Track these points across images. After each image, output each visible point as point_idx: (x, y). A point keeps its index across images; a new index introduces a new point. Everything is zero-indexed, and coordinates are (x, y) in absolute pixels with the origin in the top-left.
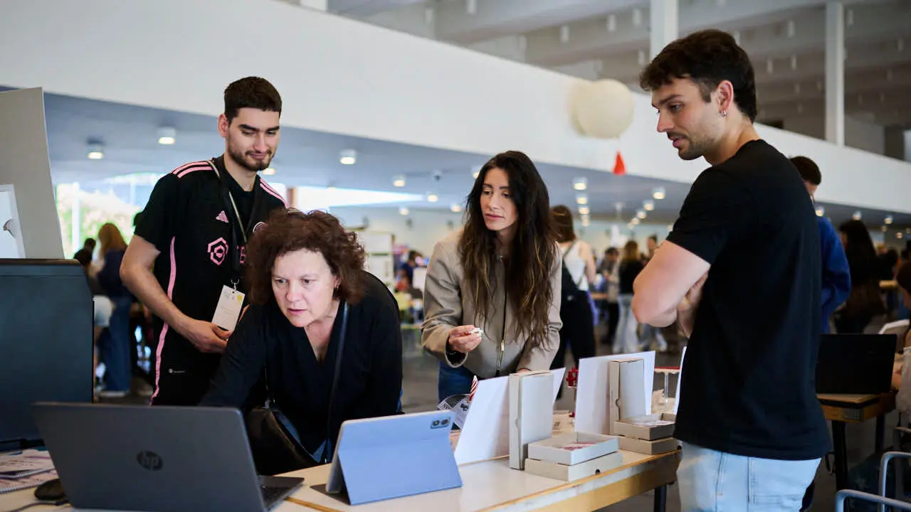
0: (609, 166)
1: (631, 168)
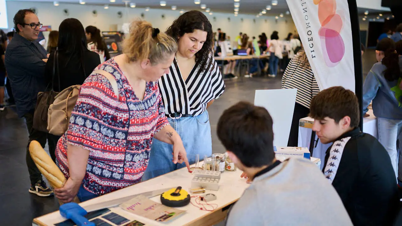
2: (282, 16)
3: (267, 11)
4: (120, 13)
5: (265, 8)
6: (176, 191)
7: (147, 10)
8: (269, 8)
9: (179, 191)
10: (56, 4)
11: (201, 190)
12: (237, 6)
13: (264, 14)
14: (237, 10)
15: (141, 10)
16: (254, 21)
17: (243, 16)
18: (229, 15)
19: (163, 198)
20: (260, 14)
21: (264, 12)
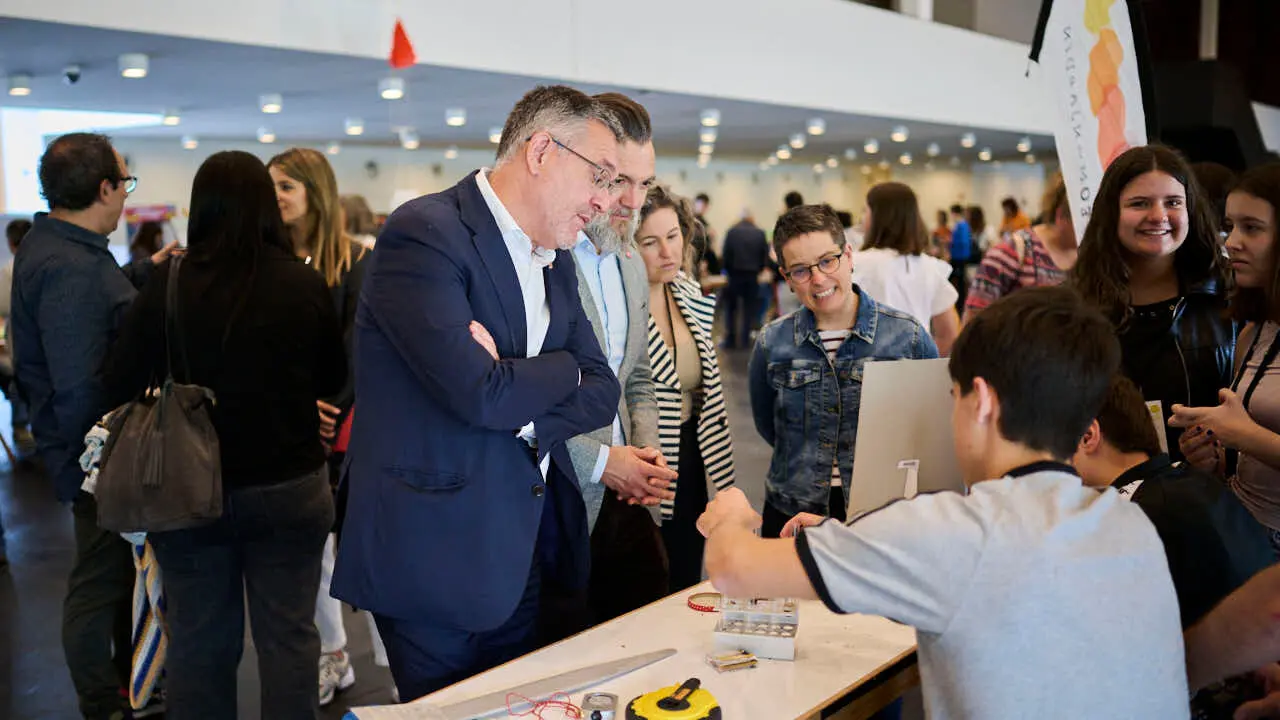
0: (384, 50)
1: (425, 52)
2: (832, 162)
3: (795, 152)
4: (371, 166)
5: (786, 141)
6: (677, 693)
7: (451, 154)
8: (798, 143)
9: (688, 695)
10: (190, 144)
11: (744, 658)
12: (708, 137)
13: (783, 161)
14: (706, 150)
15: (434, 156)
16: (755, 179)
17: (722, 165)
18: (685, 164)
19: (634, 711)
20: (772, 160)
21: (784, 154)
